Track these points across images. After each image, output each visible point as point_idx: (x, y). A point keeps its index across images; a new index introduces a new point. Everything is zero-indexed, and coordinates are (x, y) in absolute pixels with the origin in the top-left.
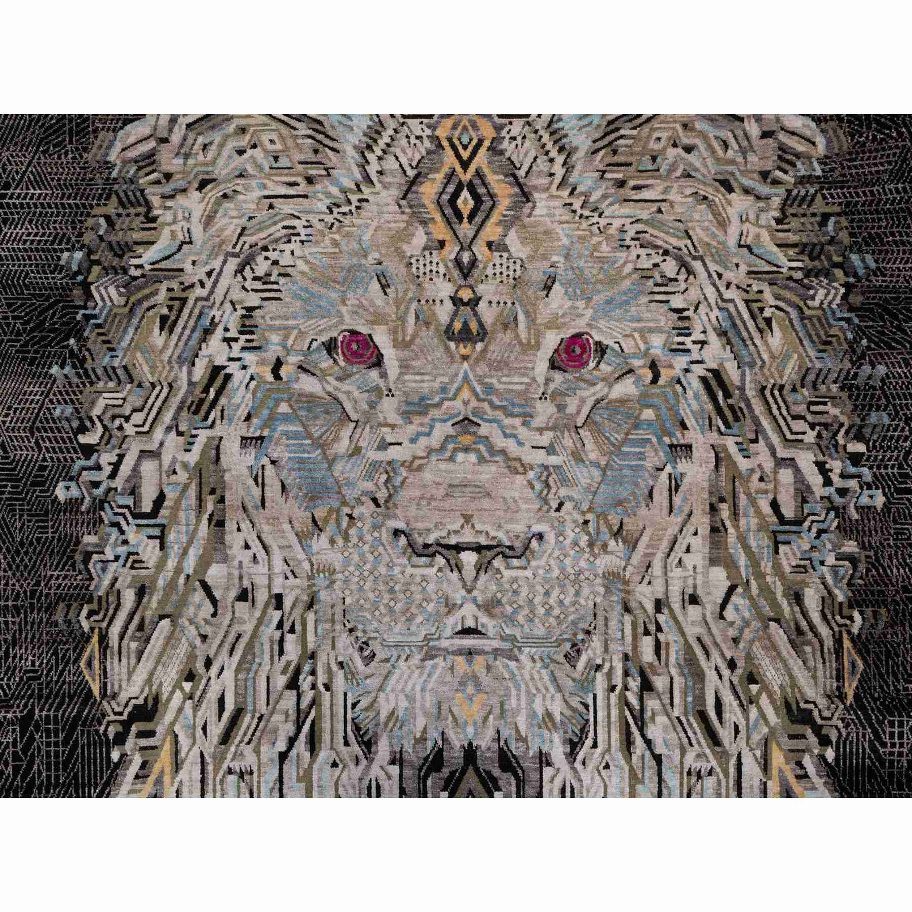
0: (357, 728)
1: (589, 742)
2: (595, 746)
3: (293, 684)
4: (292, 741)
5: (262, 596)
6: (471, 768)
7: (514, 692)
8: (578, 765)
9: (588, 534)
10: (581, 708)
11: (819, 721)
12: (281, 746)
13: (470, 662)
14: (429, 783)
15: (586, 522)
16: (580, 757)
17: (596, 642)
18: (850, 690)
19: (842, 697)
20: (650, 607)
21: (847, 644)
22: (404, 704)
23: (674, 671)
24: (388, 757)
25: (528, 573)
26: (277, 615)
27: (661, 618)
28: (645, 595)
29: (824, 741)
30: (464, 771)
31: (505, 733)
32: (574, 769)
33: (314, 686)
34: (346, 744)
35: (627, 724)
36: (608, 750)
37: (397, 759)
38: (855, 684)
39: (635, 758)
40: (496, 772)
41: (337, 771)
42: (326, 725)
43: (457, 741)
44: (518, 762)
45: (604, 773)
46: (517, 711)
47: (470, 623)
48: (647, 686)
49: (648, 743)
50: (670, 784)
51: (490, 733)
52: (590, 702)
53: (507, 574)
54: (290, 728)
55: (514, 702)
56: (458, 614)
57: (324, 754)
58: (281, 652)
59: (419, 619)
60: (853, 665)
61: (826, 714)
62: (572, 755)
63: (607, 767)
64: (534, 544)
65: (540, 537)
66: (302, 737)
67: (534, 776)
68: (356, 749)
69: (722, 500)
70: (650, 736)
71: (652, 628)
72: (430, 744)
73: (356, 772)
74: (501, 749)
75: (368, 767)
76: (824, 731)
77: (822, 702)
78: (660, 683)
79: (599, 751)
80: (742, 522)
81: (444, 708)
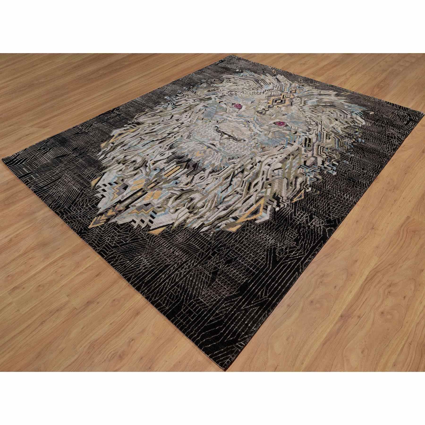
0: (172, 145)
1: (217, 173)
2: (218, 174)
3: (169, 134)
4: (158, 140)
5: (181, 122)
6: (186, 162)
7: (211, 157)
8: (210, 175)
9: (256, 145)
10: (223, 167)
11: (281, 201)
12: (155, 139)
13: (207, 148)
14: (175, 160)
15: (257, 143)
16: (212, 174)
17: (239, 160)
18: (295, 200)
19: (292, 200)
20: (257, 161)
21: (303, 192)
22: (186, 147)
23: (251, 173)
24: (172, 152)
25: (236, 144)
26: (179, 125)
27: (258, 164)
28: (258, 159)
29: (278, 205)
30: (185, 162)
31: (201, 161)
32: (209, 175)
33: (172, 136)
34: (167, 146)
35: (230, 175)
36: (220, 177)
37: (173, 153)
38: (298, 200)
39: (225, 181)
40: (191, 166)
41: (160, 148)
42: (167, 142)
43: (189, 157)
44: (197, 167)
45: (215, 179)
46: (207, 160)
47: (215, 144)
48: (242, 172)
49: (231, 180)
50: (228, 190)
51: (198, 160)
52: (226, 167)
53: (231, 141)
54: (160, 138)
55: (209, 158)
56: (214, 141)
57: (160, 145)
58: (173, 129)
59: (206, 138)
60: (301, 196)
61: (284, 201)
62: (210, 173)
63: (217, 179)
64: (242, 141)
65: (245, 140)
66: (160, 141)
67: (198, 171)
68: (168, 147)
69: (293, 155)
70: (233, 180)
71: (254, 164)
72: (183, 155)
73: (163, 150)
74: (197, 163)
75: (166, 151)
76: (280, 204)
77: (285, 198)
78: (246, 173)
79: (218, 175)
80: (294, 160)
81: (193, 151)
